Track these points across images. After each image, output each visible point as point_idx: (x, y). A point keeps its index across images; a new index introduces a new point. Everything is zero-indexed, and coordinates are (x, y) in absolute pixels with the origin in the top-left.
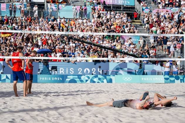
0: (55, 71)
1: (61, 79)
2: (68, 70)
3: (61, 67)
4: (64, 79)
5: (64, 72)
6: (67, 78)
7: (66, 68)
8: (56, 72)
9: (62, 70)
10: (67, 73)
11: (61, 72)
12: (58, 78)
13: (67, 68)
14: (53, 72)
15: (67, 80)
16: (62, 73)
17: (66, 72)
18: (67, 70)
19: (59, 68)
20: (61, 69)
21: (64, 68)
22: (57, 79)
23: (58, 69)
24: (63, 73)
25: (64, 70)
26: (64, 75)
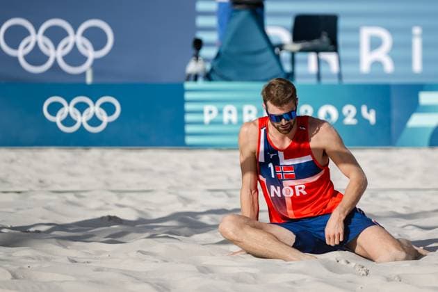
0: (324, 56)
1: (371, 117)
2: (425, 46)
3: (372, 18)
4: (395, 113)
5: (396, 61)
6: (414, 106)
7: (408, 31)
8: (331, 58)
9: (375, 44)
10: (417, 66)
11: (366, 59)
12: (350, 111)
13: (417, 31)
14: (306, 62)
15: (416, 120)
16: (377, 64)
17: (409, 61)
18: (417, 44)
19: (356, 31)
20: (366, 33)
21: (391, 30)
22: (342, 117)
23: (342, 38)
24: (389, 66)
25: (395, 46)
26: (393, 81)
